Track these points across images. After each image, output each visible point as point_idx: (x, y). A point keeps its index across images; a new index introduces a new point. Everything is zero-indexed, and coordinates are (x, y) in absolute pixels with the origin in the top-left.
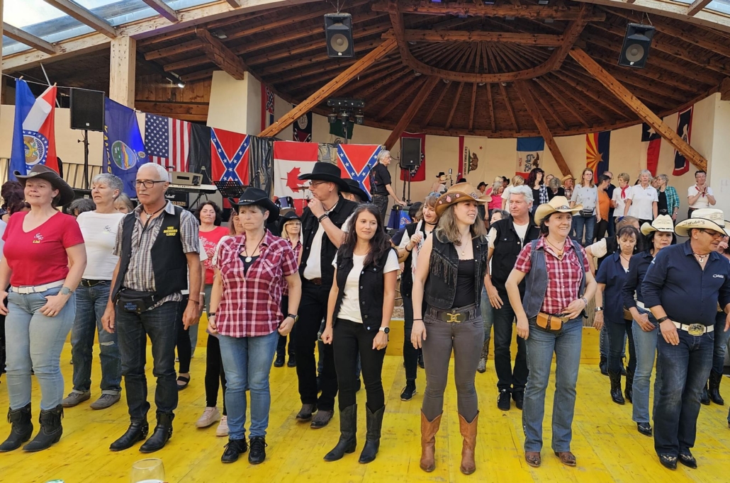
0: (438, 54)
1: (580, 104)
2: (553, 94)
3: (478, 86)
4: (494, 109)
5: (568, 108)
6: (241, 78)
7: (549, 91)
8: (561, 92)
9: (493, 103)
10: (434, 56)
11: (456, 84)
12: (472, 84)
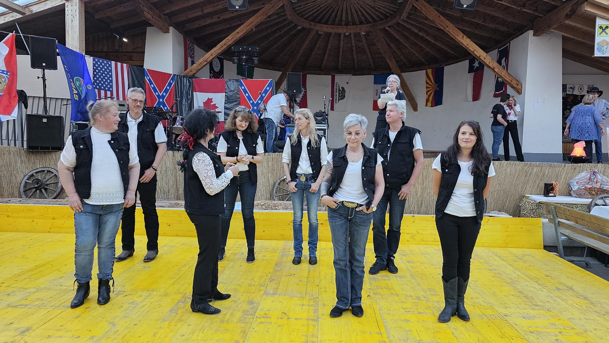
0: (314, 11)
1: (421, 47)
2: (400, 40)
3: (345, 36)
4: (356, 53)
5: (412, 50)
6: (167, 32)
7: (397, 37)
8: (407, 38)
9: (356, 48)
10: (311, 13)
11: (328, 35)
12: (340, 34)
